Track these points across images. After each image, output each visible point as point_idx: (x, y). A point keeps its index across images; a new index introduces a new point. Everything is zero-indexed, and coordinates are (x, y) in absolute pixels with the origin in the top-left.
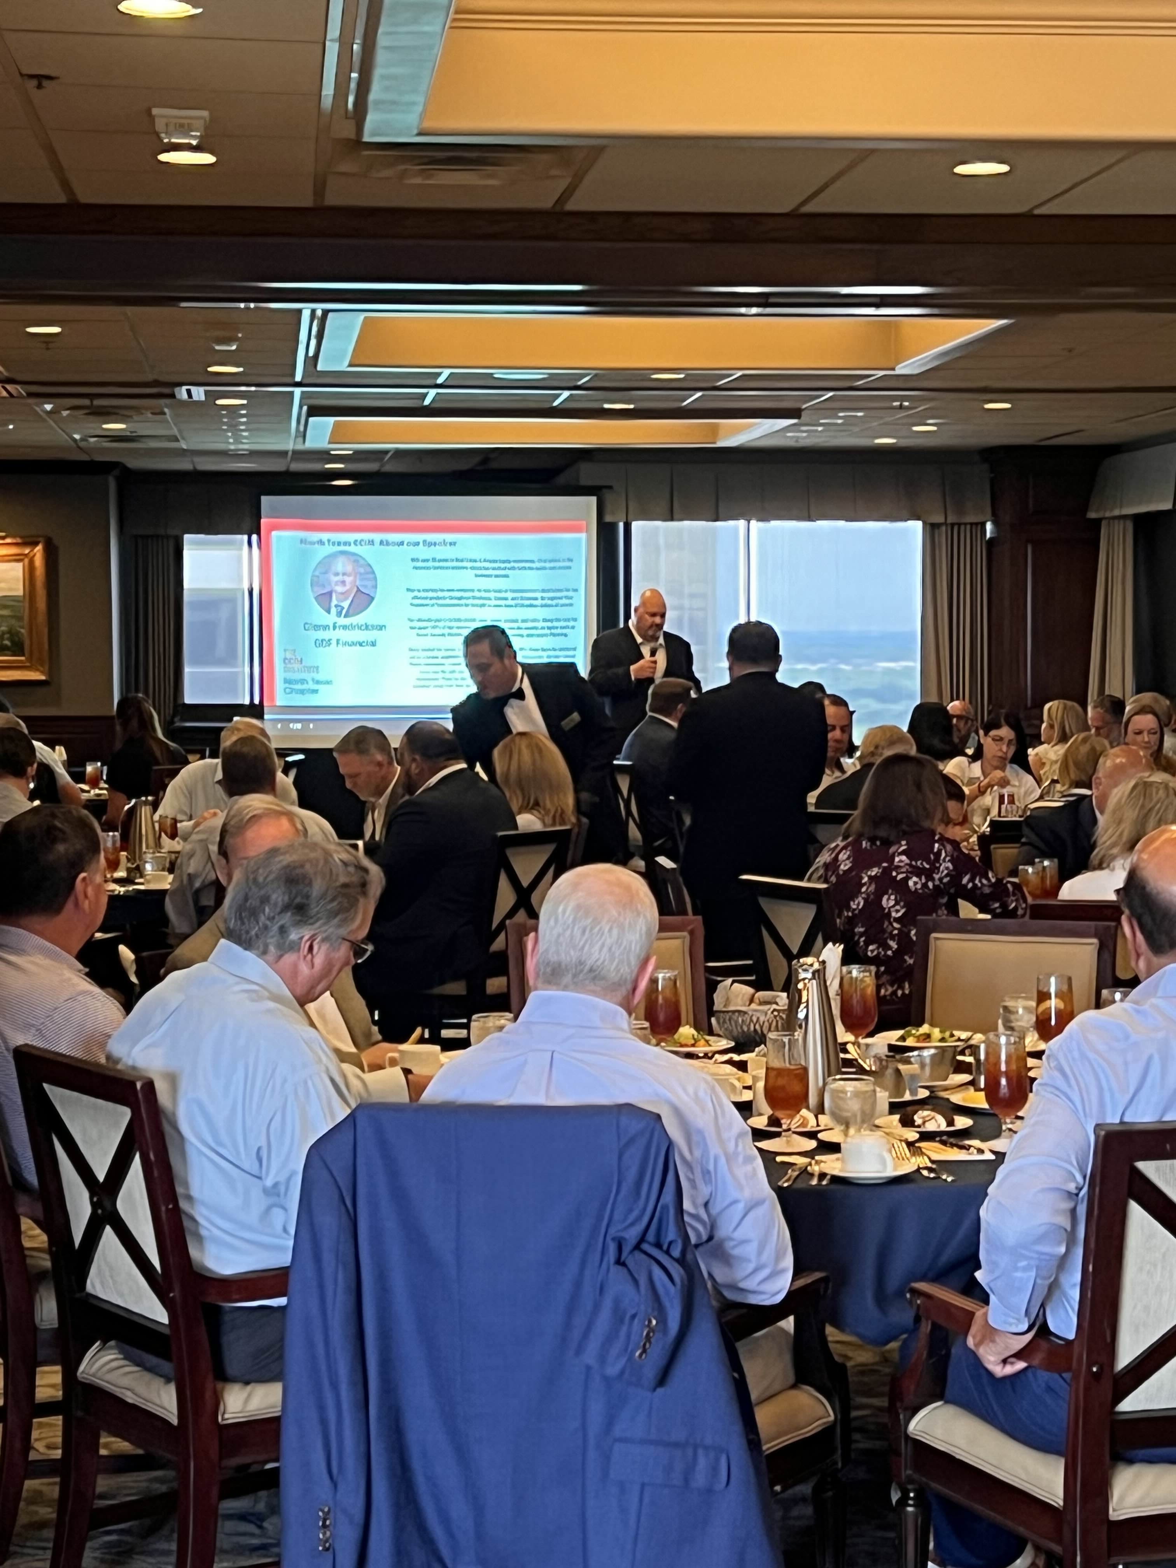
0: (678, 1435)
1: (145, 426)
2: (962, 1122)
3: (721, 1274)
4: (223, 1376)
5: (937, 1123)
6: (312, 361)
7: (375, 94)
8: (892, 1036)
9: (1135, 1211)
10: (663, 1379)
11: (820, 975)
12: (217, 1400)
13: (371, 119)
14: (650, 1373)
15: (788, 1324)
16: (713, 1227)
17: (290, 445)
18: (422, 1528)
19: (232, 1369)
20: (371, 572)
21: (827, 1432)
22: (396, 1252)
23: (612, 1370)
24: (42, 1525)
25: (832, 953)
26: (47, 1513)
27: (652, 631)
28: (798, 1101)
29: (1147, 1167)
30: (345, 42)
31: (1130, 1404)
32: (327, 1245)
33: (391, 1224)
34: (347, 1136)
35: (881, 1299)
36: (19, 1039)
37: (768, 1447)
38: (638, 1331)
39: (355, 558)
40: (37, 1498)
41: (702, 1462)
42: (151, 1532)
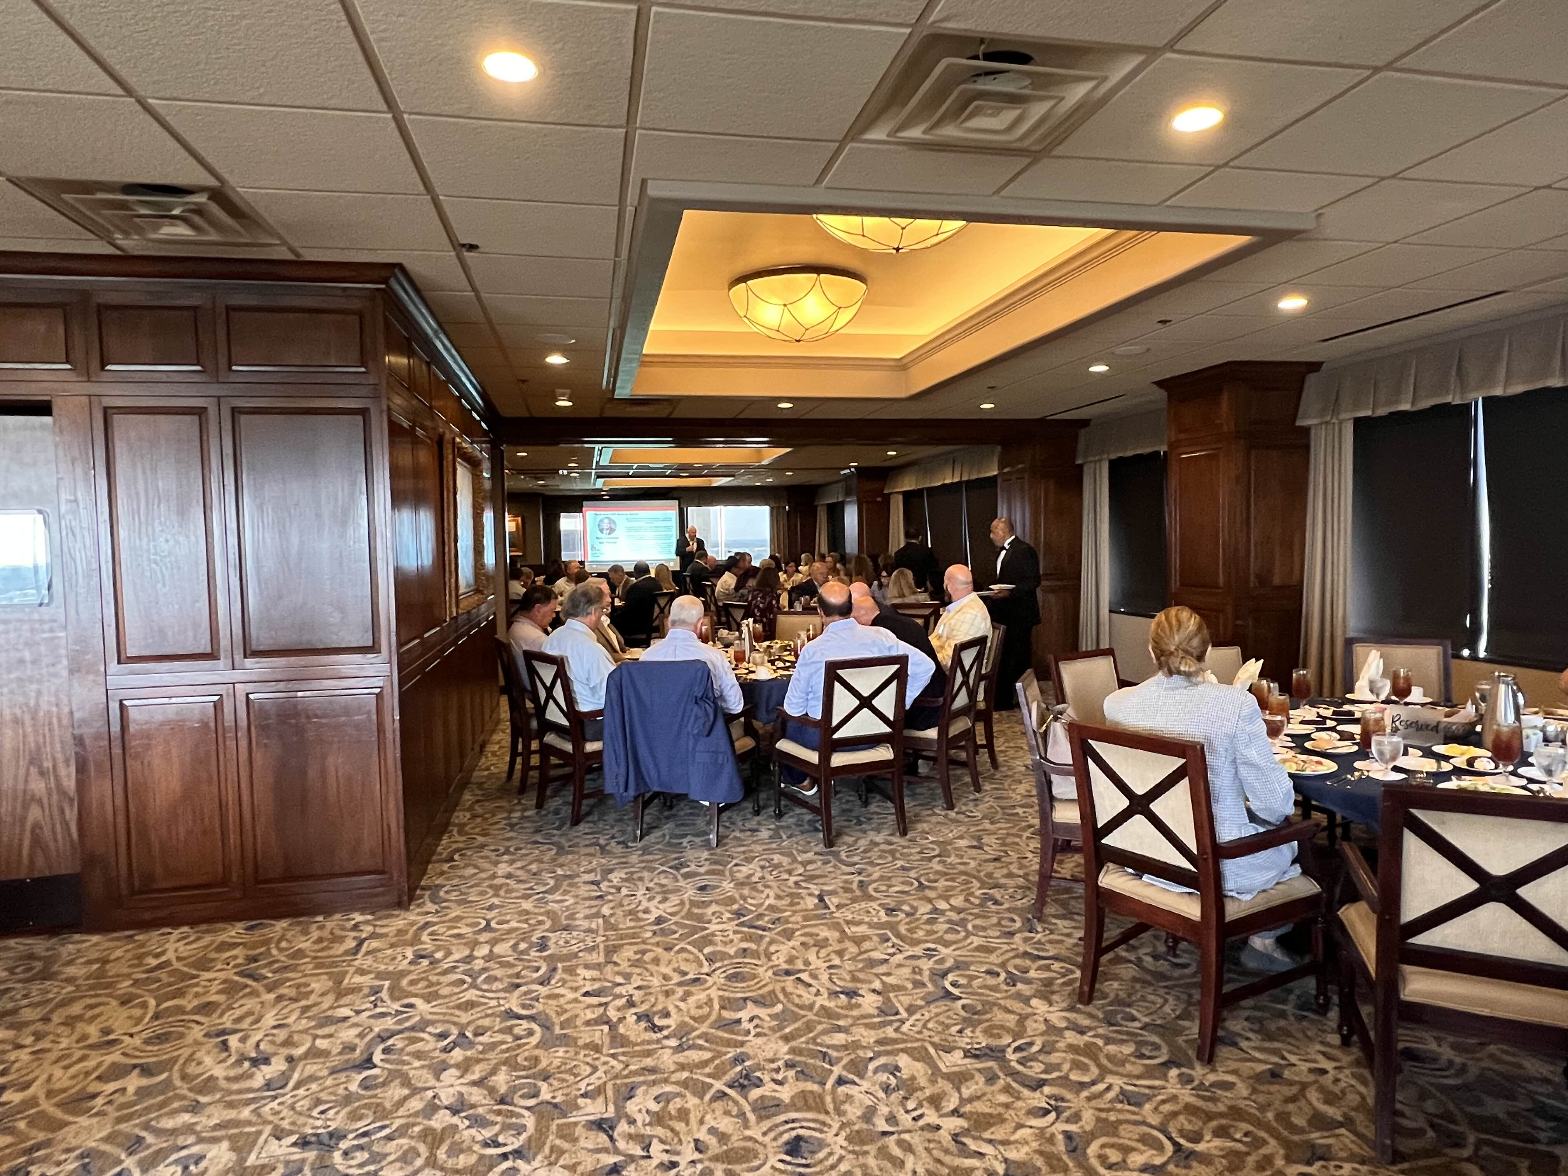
0: (713, 749)
1: (550, 482)
2: (788, 664)
3: (724, 705)
4: (585, 740)
5: (781, 665)
6: (598, 462)
7: (618, 385)
8: (767, 643)
9: (837, 684)
10: (708, 735)
11: (748, 625)
12: (583, 747)
13: (617, 392)
14: (706, 733)
15: (742, 719)
16: (721, 692)
17: (592, 487)
18: (643, 778)
19: (587, 736)
20: (614, 522)
21: (754, 748)
22: (633, 701)
23: (695, 732)
24: (534, 784)
25: (751, 620)
26: (535, 781)
27: (693, 537)
28: (743, 660)
29: (839, 671)
30: (610, 370)
31: (836, 736)
32: (614, 702)
33: (632, 694)
34: (618, 672)
35: (768, 712)
36: (525, 648)
37: (738, 752)
38: (701, 721)
39: (610, 519)
40: (533, 777)
41: (721, 758)
42: (564, 785)
